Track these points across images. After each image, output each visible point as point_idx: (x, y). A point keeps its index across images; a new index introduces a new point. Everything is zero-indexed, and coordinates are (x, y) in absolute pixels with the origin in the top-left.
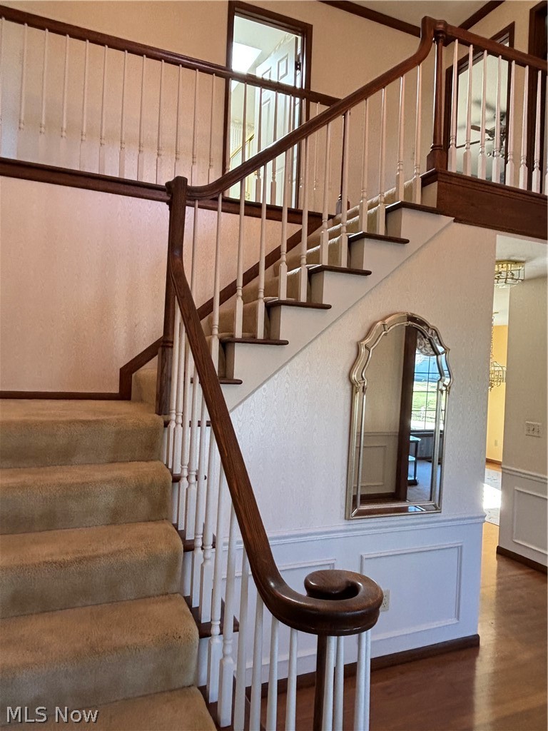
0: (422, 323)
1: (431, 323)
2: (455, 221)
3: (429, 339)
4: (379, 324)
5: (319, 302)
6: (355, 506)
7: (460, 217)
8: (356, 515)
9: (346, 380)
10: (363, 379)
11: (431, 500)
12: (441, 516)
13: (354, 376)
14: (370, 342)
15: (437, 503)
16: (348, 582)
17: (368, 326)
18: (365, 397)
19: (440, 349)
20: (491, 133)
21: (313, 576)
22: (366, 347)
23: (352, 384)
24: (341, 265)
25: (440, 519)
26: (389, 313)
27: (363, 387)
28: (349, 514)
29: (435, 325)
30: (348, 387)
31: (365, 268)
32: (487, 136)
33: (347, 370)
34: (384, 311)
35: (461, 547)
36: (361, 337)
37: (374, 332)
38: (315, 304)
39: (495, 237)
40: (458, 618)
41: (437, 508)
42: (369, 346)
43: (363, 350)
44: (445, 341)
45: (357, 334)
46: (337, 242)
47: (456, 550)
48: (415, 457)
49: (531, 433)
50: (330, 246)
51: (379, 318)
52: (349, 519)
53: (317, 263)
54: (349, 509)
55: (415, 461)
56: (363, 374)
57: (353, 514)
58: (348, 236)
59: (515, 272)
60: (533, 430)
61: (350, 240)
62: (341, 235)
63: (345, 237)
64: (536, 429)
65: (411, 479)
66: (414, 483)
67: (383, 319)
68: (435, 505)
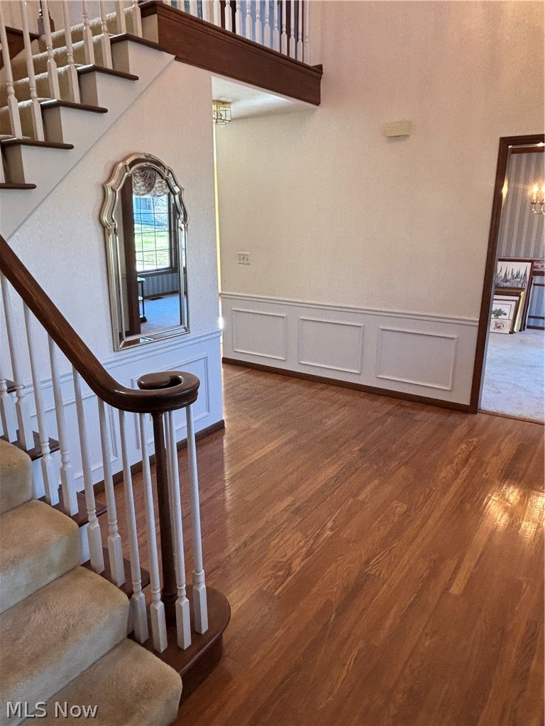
0: (159, 164)
1: (166, 164)
2: (176, 59)
3: (166, 180)
4: (121, 165)
5: (59, 142)
6: (121, 338)
7: (181, 56)
8: (125, 346)
9: (98, 223)
10: (113, 221)
11: (181, 324)
12: (190, 336)
13: (105, 219)
14: (116, 183)
15: (186, 326)
16: (171, 377)
17: (110, 166)
18: (117, 238)
19: (177, 189)
21: (142, 378)
22: (112, 189)
23: (104, 227)
24: (73, 99)
25: (192, 337)
26: (127, 154)
27: (115, 229)
28: (118, 347)
29: (169, 166)
30: (100, 230)
31: (100, 105)
33: (97, 212)
35: (206, 357)
36: (105, 179)
37: (117, 173)
38: (54, 143)
39: (211, 78)
40: (209, 412)
41: (187, 329)
42: (115, 188)
43: (110, 192)
44: (179, 182)
45: (101, 176)
46: (66, 72)
47: (202, 361)
48: (143, 296)
49: (242, 262)
50: (60, 75)
51: (119, 159)
52: (118, 351)
53: (49, 96)
54: (117, 343)
55: (143, 301)
56: (113, 216)
57: (121, 346)
58: (76, 67)
59: (223, 113)
60: (243, 259)
61: (80, 73)
62: (68, 66)
63: (73, 68)
64: (246, 258)
65: (141, 316)
66: (144, 320)
67: (124, 160)
68: (185, 328)
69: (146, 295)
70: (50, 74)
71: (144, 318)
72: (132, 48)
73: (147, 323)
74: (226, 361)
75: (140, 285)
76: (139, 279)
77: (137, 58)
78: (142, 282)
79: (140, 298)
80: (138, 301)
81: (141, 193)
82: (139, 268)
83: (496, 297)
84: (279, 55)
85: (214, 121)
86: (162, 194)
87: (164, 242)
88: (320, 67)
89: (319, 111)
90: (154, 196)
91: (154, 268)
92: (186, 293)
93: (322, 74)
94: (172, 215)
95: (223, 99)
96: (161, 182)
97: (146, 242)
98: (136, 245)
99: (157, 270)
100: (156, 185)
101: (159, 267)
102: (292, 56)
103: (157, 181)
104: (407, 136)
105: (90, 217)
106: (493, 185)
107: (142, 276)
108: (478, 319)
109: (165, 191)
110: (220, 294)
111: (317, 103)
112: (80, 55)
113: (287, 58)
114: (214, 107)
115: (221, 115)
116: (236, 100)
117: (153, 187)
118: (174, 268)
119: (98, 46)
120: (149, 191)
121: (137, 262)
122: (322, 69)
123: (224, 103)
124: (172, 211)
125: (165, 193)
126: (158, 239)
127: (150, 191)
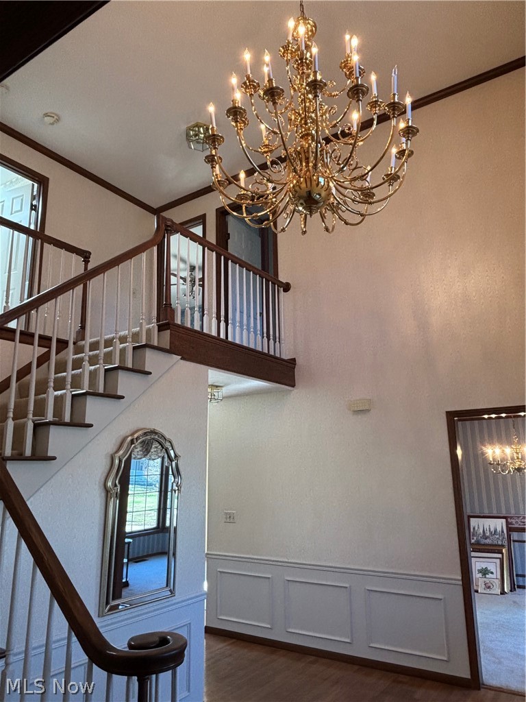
0: (161, 436)
1: (167, 436)
2: (181, 359)
3: (166, 450)
4: (130, 438)
5: (82, 422)
6: (107, 603)
7: (185, 356)
8: (109, 611)
9: (103, 487)
10: (117, 486)
11: (167, 586)
12: (176, 599)
13: (110, 484)
14: (123, 453)
15: (172, 588)
16: (160, 638)
18: (117, 501)
20: (184, 279)
21: (132, 639)
22: (119, 459)
23: (107, 491)
24: (98, 390)
25: (177, 601)
26: (135, 429)
27: (117, 493)
28: (103, 611)
29: (170, 437)
30: (103, 495)
31: (119, 393)
32: (181, 281)
33: (103, 480)
34: (133, 427)
35: (190, 624)
36: (115, 450)
37: (125, 445)
38: (78, 423)
39: (208, 371)
40: (189, 691)
41: (172, 592)
42: (121, 458)
43: (116, 461)
44: (177, 451)
45: (112, 448)
46: (95, 370)
47: (186, 628)
48: (128, 558)
49: (228, 520)
50: (90, 372)
51: (129, 433)
52: (103, 616)
53: (80, 388)
54: (103, 607)
55: (127, 563)
56: (117, 482)
57: (106, 611)
58: (104, 366)
59: (216, 394)
60: (230, 518)
61: (106, 371)
62: (98, 366)
63: (101, 367)
64: (232, 517)
65: (124, 581)
66: (127, 584)
67: (132, 434)
68: (170, 591)
69: (130, 557)
70: (84, 371)
71: (127, 582)
72: (149, 353)
73: (130, 588)
74: (209, 631)
75: (127, 546)
76: (127, 540)
77: (152, 360)
78: (129, 543)
79: (125, 560)
80: (123, 564)
81: (139, 457)
82: (128, 529)
83: (473, 554)
84: (262, 353)
85: (209, 400)
86: (157, 457)
87: (153, 501)
88: (294, 360)
89: (295, 391)
90: (150, 459)
91: (142, 528)
92: (174, 554)
93: (295, 365)
94: (164, 476)
95: (217, 384)
96: (156, 447)
97: (137, 502)
98: (129, 505)
99: (145, 530)
100: (152, 450)
101: (147, 527)
102: (272, 353)
103: (153, 446)
104: (368, 411)
105: (97, 483)
106: (447, 449)
107: (128, 537)
108: (460, 578)
109: (160, 455)
110: (207, 554)
111: (293, 386)
112: (108, 357)
113: (268, 355)
114: (209, 390)
115: (214, 395)
116: (227, 385)
117: (148, 452)
118: (161, 528)
119: (123, 351)
120: (145, 456)
121: (127, 523)
122: (295, 361)
123: (217, 386)
124: (164, 473)
125: (159, 457)
126: (148, 499)
127: (147, 455)
